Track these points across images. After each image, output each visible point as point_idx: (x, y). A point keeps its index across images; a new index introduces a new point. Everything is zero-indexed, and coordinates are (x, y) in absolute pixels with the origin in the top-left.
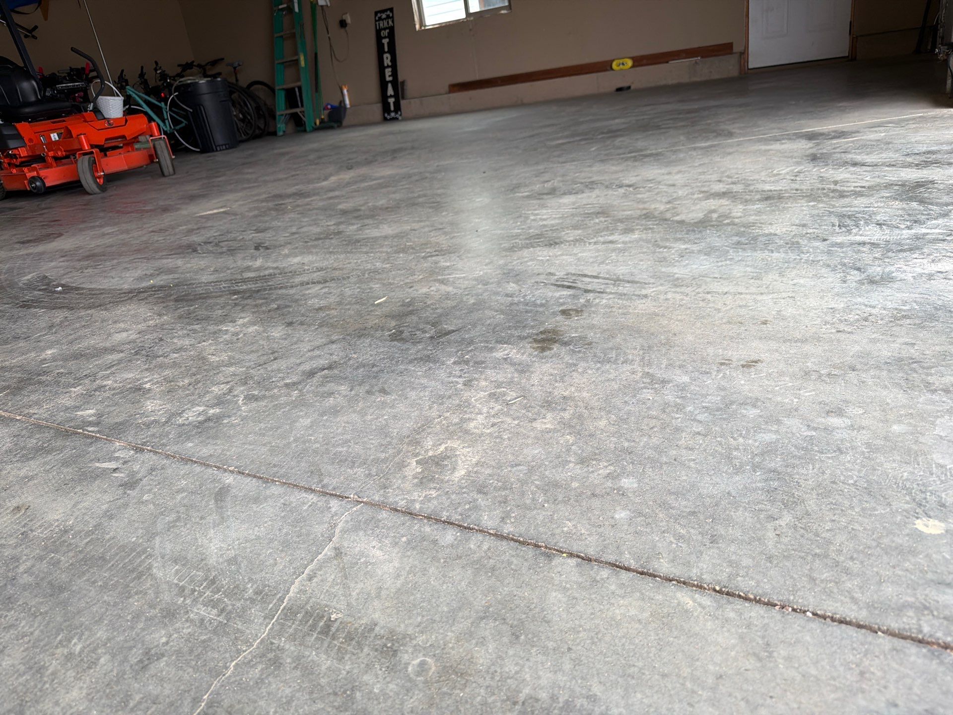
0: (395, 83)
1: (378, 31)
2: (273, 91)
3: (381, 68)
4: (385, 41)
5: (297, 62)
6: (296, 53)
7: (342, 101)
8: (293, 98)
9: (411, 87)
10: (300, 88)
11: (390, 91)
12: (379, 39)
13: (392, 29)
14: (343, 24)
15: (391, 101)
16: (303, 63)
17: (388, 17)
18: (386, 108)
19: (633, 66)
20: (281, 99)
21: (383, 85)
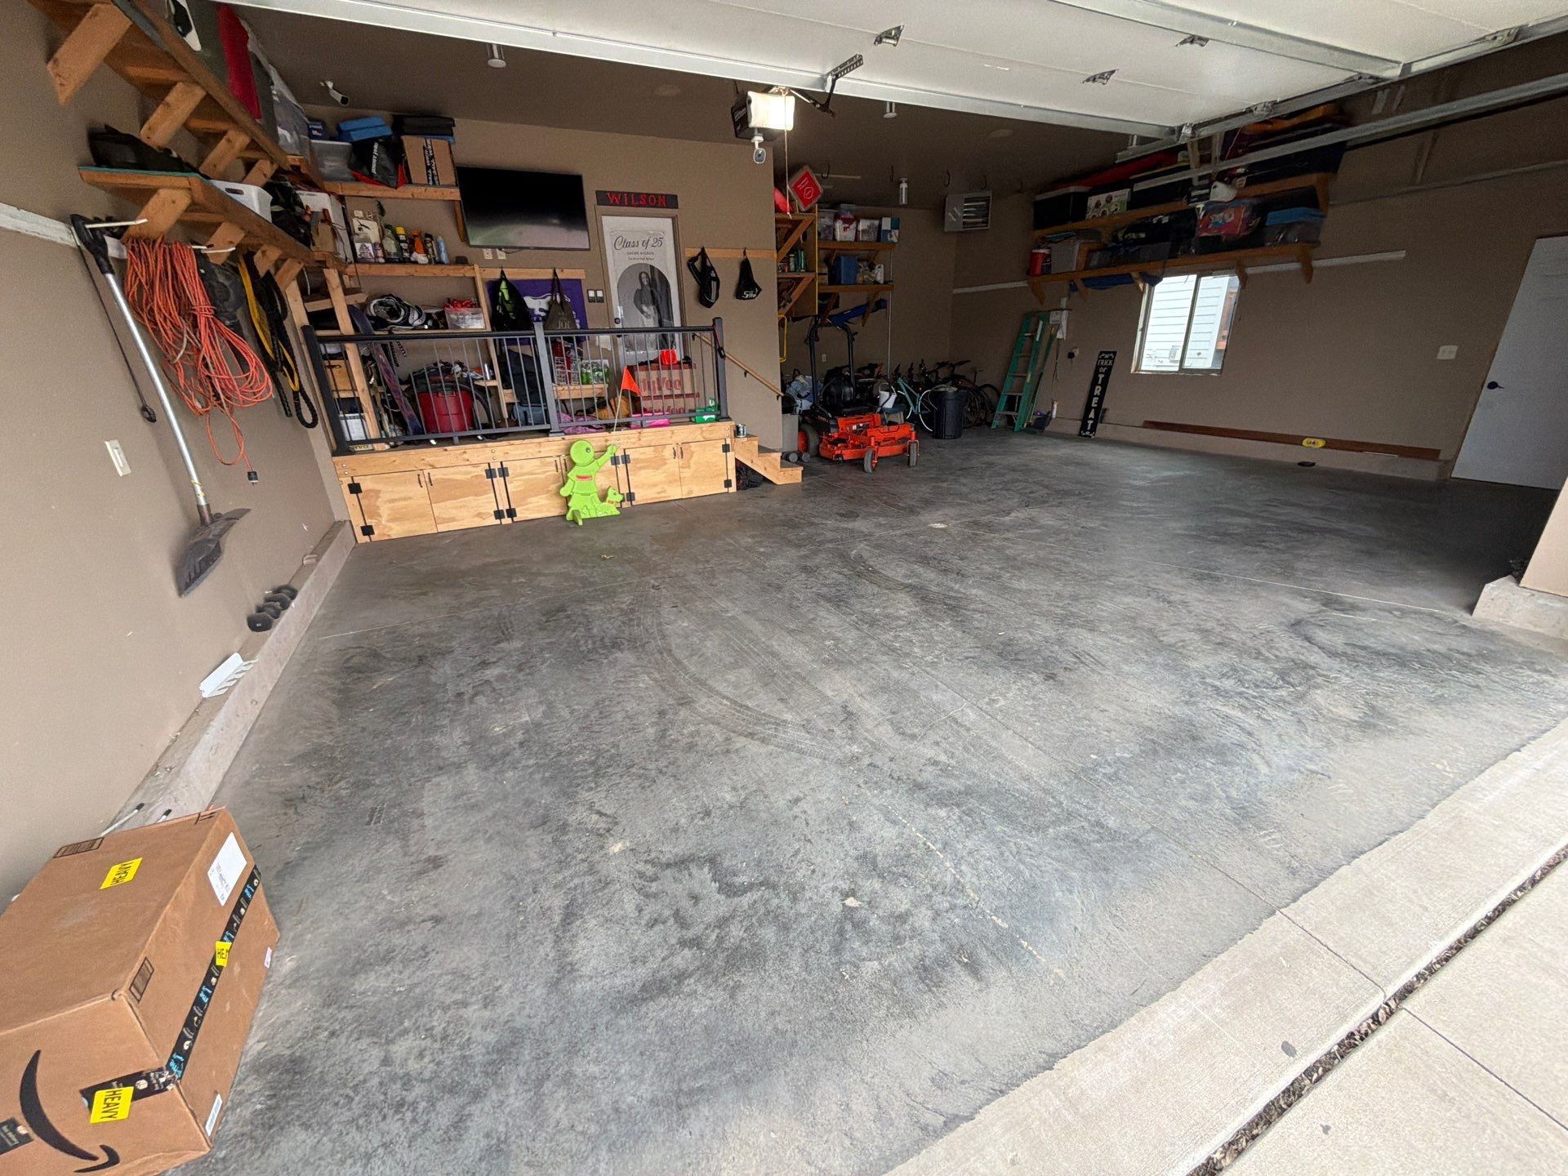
0: (1098, 409)
1: (1098, 367)
2: (999, 395)
3: (1091, 395)
4: (1101, 376)
5: (1025, 378)
6: (1026, 372)
7: (1050, 412)
8: (1012, 403)
9: (1110, 416)
10: (1020, 397)
11: (1092, 415)
12: (1097, 373)
13: (1110, 369)
14: (1071, 355)
15: (1090, 422)
16: (1028, 380)
17: (1110, 358)
18: (1084, 427)
19: (1324, 447)
20: (1003, 401)
21: (1088, 408)
